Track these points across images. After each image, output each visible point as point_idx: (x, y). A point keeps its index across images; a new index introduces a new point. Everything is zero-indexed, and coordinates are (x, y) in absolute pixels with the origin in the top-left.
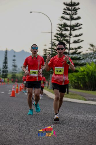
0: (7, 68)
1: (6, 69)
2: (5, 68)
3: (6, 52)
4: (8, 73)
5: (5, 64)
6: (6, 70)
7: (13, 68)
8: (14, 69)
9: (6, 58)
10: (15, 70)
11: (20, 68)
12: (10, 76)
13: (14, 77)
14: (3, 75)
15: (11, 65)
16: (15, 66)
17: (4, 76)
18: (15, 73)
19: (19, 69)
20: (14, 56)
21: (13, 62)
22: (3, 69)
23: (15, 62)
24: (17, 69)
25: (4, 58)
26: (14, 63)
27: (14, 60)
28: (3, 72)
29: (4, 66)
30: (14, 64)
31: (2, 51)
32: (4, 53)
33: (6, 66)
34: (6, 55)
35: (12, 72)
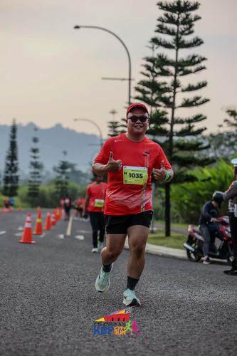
0: (16, 170)
1: (12, 172)
2: (10, 169)
3: (14, 129)
4: (20, 184)
5: (12, 161)
6: (13, 175)
7: (33, 170)
8: (35, 173)
9: (13, 145)
10: (37, 175)
11: (52, 172)
12: (23, 190)
13: (33, 193)
14: (6, 188)
15: (28, 164)
16: (36, 165)
17: (8, 192)
18: (37, 184)
19: (48, 173)
20: (35, 140)
21: (33, 154)
22: (7, 172)
23: (37, 155)
24: (43, 173)
25: (7, 146)
26: (35, 157)
27: (35, 151)
28: (7, 180)
29: (8, 165)
30: (34, 160)
31: (5, 127)
32: (9, 132)
33: (13, 165)
34: (14, 137)
35: (30, 182)
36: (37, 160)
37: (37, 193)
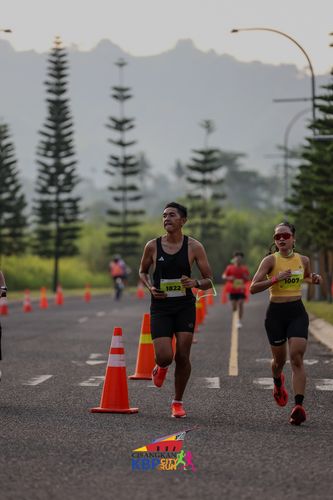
0: (70, 181)
1: (60, 190)
2: (52, 181)
3: (58, 67)
4: (85, 220)
5: (56, 156)
6: (63, 196)
7: (117, 180)
8: (123, 189)
9: (58, 112)
10: (131, 194)
11: (172, 178)
12: (93, 236)
13: (123, 245)
14: (44, 235)
15: (103, 163)
16: (129, 166)
17: (52, 246)
18: (130, 219)
19: (161, 181)
20: (121, 94)
21: (116, 135)
22: (44, 191)
23: (128, 136)
24: (146, 183)
25: (42, 114)
26: (121, 144)
27: (120, 125)
28: (45, 212)
29: (46, 169)
30: (119, 152)
32: (43, 73)
33: (60, 168)
34: (59, 89)
35: (113, 213)
36: (129, 151)
37: (134, 245)
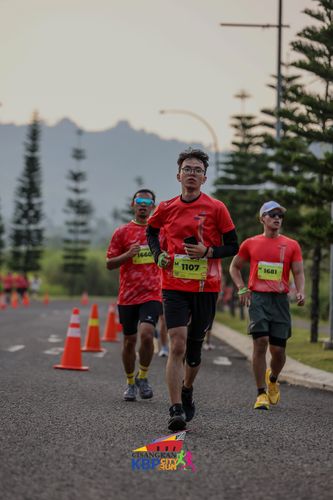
0: (37, 216)
1: (30, 222)
2: (25, 215)
3: (34, 132)
4: (46, 247)
5: (29, 198)
6: (32, 227)
7: (72, 216)
8: (76, 224)
9: (32, 165)
10: (81, 228)
11: (110, 220)
12: (52, 259)
13: (73, 265)
14: (16, 255)
15: (62, 204)
16: (81, 208)
17: (21, 262)
18: (80, 246)
19: (102, 223)
20: (78, 155)
21: (73, 184)
22: (18, 222)
23: (81, 185)
24: (93, 224)
25: (20, 166)
26: (77, 191)
27: (76, 177)
28: (19, 237)
29: (20, 206)
30: (74, 197)
31: (11, 127)
33: (31, 206)
34: (33, 148)
35: (68, 241)
36: (82, 196)
37: (82, 266)
